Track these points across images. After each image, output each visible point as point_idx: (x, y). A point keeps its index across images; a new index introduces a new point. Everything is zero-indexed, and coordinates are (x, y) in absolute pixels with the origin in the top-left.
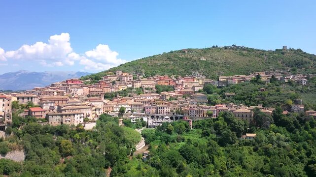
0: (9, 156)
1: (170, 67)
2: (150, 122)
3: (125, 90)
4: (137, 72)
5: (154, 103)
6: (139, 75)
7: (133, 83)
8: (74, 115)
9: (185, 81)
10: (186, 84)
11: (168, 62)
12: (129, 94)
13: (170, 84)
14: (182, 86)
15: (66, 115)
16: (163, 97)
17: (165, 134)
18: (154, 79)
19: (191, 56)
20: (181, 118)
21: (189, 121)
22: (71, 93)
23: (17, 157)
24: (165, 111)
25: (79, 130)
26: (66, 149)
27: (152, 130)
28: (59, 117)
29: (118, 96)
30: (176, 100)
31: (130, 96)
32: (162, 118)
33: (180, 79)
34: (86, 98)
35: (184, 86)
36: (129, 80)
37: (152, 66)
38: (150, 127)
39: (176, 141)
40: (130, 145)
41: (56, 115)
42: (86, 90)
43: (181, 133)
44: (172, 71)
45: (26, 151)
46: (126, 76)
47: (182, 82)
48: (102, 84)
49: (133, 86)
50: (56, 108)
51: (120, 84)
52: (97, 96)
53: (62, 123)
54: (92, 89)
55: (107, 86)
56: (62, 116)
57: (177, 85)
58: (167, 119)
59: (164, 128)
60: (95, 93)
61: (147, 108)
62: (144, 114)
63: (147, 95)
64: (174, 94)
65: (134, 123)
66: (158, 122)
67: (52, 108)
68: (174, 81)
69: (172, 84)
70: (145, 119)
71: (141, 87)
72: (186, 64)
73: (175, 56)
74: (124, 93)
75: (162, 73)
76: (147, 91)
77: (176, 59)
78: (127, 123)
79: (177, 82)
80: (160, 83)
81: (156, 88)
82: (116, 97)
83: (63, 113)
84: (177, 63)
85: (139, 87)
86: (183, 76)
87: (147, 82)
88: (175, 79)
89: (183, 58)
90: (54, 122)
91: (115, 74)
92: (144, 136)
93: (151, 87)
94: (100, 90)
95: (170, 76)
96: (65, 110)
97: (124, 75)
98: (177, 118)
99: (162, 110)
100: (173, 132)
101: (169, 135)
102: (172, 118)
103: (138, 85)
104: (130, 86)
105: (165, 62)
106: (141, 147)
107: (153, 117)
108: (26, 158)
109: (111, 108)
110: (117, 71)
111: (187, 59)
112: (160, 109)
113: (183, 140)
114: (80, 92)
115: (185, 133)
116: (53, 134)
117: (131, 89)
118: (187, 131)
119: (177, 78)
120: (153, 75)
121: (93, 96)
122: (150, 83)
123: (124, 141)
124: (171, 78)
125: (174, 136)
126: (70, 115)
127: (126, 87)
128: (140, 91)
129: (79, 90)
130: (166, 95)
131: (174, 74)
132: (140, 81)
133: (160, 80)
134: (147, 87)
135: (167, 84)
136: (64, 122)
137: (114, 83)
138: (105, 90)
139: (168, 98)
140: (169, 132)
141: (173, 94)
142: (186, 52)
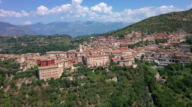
0: (113, 80)
1: (163, 26)
2: (158, 63)
3: (138, 43)
4: (143, 31)
5: (157, 51)
6: (145, 33)
7: (142, 38)
9: (173, 35)
10: (174, 38)
11: (161, 23)
12: (141, 45)
13: (163, 38)
14: (172, 38)
16: (161, 47)
17: (169, 70)
18: (154, 35)
19: (176, 18)
20: (176, 61)
21: (182, 64)
23: (115, 80)
24: (165, 56)
25: (132, 68)
27: (162, 68)
28: (123, 62)
30: (170, 49)
31: (141, 46)
33: (170, 35)
34: (119, 48)
35: (173, 39)
36: (139, 36)
37: (151, 26)
38: (159, 66)
39: (176, 74)
40: (153, 75)
42: (119, 43)
43: (178, 70)
44: (164, 29)
45: (118, 78)
46: (138, 34)
47: (172, 37)
48: (126, 39)
49: (142, 40)
50: (120, 57)
51: (135, 39)
52: (124, 46)
53: (124, 65)
54: (121, 43)
55: (129, 41)
57: (168, 38)
58: (167, 61)
59: (168, 67)
60: (124, 45)
61: (155, 55)
62: (154, 58)
63: (151, 46)
64: (167, 44)
65: (150, 63)
66: (163, 63)
67: (118, 58)
68: (166, 36)
69: (165, 38)
70: (156, 61)
71: (146, 41)
72: (173, 24)
73: (165, 19)
74: (138, 45)
75: (158, 31)
76: (150, 43)
77: (166, 20)
79: (168, 36)
80: (158, 38)
81: (156, 41)
82: (134, 47)
84: (166, 23)
85: (145, 41)
86: (172, 32)
87: (150, 38)
88: (167, 35)
89: (170, 20)
91: (131, 33)
92: (158, 71)
93: (152, 40)
94: (125, 43)
96: (125, 59)
97: (136, 33)
98: (173, 61)
99: (164, 55)
100: (174, 70)
102: (170, 61)
103: (145, 39)
105: (159, 23)
107: (159, 60)
108: (118, 80)
110: (132, 31)
111: (173, 20)
112: (162, 55)
113: (181, 74)
115: (180, 70)
117: (141, 42)
118: (182, 69)
119: (167, 33)
120: (153, 33)
121: (122, 47)
124: (164, 34)
125: (175, 72)
126: (127, 61)
127: (138, 41)
128: (147, 43)
129: (116, 43)
131: (165, 31)
132: (146, 37)
133: (158, 36)
134: (150, 40)
135: (162, 38)
137: (131, 38)
138: (128, 43)
139: (164, 47)
140: (172, 69)
142: (172, 15)
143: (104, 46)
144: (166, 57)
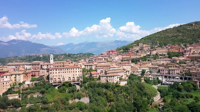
0: (82, 100)
1: (179, 38)
2: (164, 80)
3: (145, 56)
4: (154, 43)
5: (166, 66)
6: (155, 45)
7: (151, 51)
8: (114, 76)
9: (192, 48)
10: (194, 50)
11: (178, 34)
12: (148, 59)
13: (179, 51)
14: (190, 51)
15: (109, 76)
16: (174, 61)
17: (176, 91)
18: (166, 47)
19: (198, 27)
20: (189, 79)
21: (196, 82)
22: (112, 59)
23: (86, 100)
24: (176, 72)
25: (117, 86)
26: (110, 97)
27: (165, 88)
28: (106, 78)
29: (141, 61)
30: (185, 63)
31: (148, 60)
32: (174, 78)
33: (188, 47)
34: (120, 62)
35: (192, 52)
36: (147, 49)
37: (165, 38)
38: (164, 84)
39: (185, 97)
40: (150, 97)
41: (104, 76)
42: (120, 57)
43: (190, 91)
44: (182, 41)
45: (90, 98)
46: (146, 47)
47: (190, 49)
48: (130, 52)
49: (151, 53)
50: (104, 71)
51: (142, 52)
52: (127, 60)
53: (107, 81)
54: (124, 57)
55: (133, 54)
56: (107, 77)
57: (185, 51)
58: (177, 79)
59: (175, 86)
60: (126, 59)
61: (161, 70)
62: (159, 74)
63: (161, 60)
64: (183, 58)
65: (152, 81)
66: (171, 82)
67: (102, 72)
68: (183, 49)
69: (181, 51)
70: (160, 78)
71: (156, 54)
72: (193, 35)
73: (184, 29)
74: (144, 59)
75: (173, 43)
76: (161, 57)
77: (185, 31)
78: (147, 81)
79: (185, 49)
80: (171, 50)
81: (168, 54)
82: (139, 61)
83: (108, 75)
84: (185, 34)
85: (155, 54)
86: (191, 44)
87: (161, 50)
88: (184, 47)
89: (190, 30)
90: (103, 80)
91: (138, 45)
92: (160, 91)
93: (164, 53)
94: (129, 57)
95: (179, 45)
96: (109, 73)
97: (144, 45)
98: (186, 79)
99: (173, 71)
100: (183, 90)
101: (179, 92)
102: (181, 78)
103: (154, 53)
104: (148, 53)
105: (175, 34)
106: (157, 99)
107: (166, 77)
108: (90, 101)
109: (136, 70)
110: (140, 44)
111: (194, 30)
112: (172, 71)
113: (191, 97)
114: (117, 58)
115: (193, 91)
116: (103, 87)
117: (149, 55)
118: (195, 90)
119: (185, 45)
120: (165, 45)
121: (124, 61)
122: (163, 51)
123: (145, 94)
124: (181, 46)
125: (184, 93)
126: (111, 76)
127: (145, 55)
128: (156, 57)
129: (116, 57)
130: (176, 60)
131: (183, 43)
132: (156, 49)
133: (172, 48)
134: (161, 53)
135: (177, 51)
136: (108, 81)
137: (137, 52)
138: (132, 56)
139: (178, 62)
140: (179, 90)
141: (181, 58)
142: (194, 24)
143: (102, 60)
144: (177, 74)
